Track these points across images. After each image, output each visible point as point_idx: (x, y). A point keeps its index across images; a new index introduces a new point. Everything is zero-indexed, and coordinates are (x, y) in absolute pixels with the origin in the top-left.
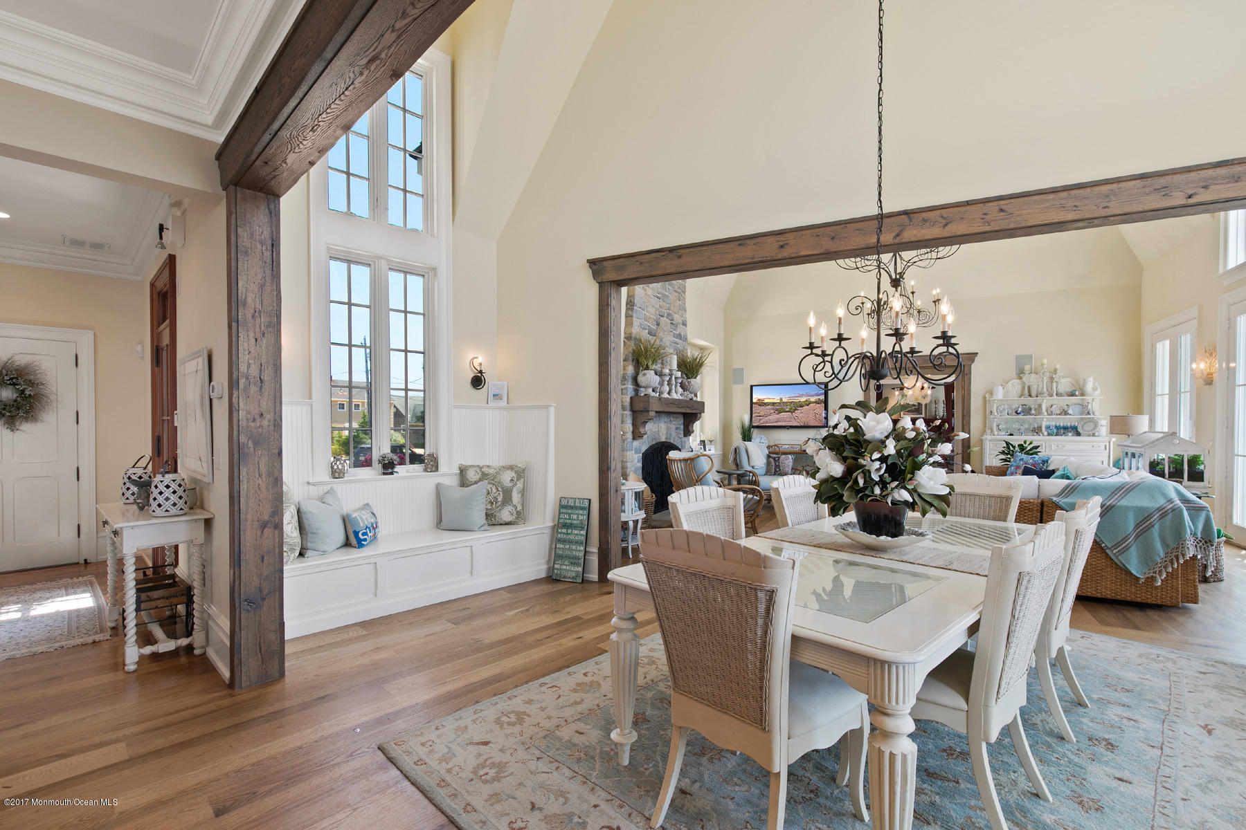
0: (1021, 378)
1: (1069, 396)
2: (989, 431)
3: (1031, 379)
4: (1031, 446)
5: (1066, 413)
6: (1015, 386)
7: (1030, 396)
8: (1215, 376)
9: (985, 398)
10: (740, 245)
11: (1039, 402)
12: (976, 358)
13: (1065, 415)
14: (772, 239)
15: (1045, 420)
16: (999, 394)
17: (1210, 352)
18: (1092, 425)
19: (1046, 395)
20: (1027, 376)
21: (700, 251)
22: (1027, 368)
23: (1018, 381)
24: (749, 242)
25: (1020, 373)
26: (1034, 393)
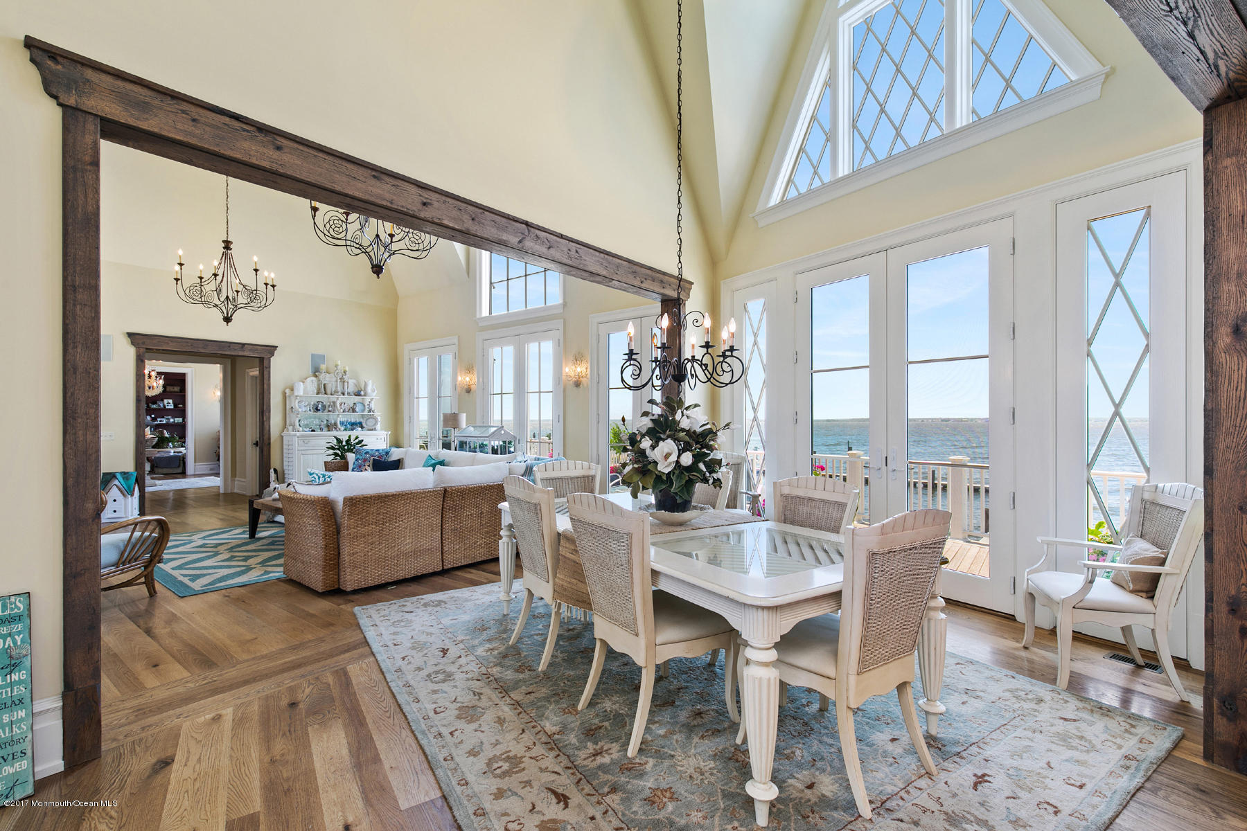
0: (316, 376)
1: (356, 396)
2: (291, 428)
3: (326, 378)
4: (357, 441)
5: (354, 411)
6: (311, 384)
7: (326, 393)
8: (472, 387)
9: (284, 394)
10: (374, 176)
11: (335, 400)
12: (276, 352)
13: (353, 412)
14: (414, 190)
15: (341, 416)
16: (300, 390)
17: (469, 370)
18: (373, 421)
19: (340, 393)
20: (323, 374)
21: (315, 156)
22: (323, 367)
23: (314, 379)
24: (387, 179)
25: (316, 372)
26: (329, 392)
